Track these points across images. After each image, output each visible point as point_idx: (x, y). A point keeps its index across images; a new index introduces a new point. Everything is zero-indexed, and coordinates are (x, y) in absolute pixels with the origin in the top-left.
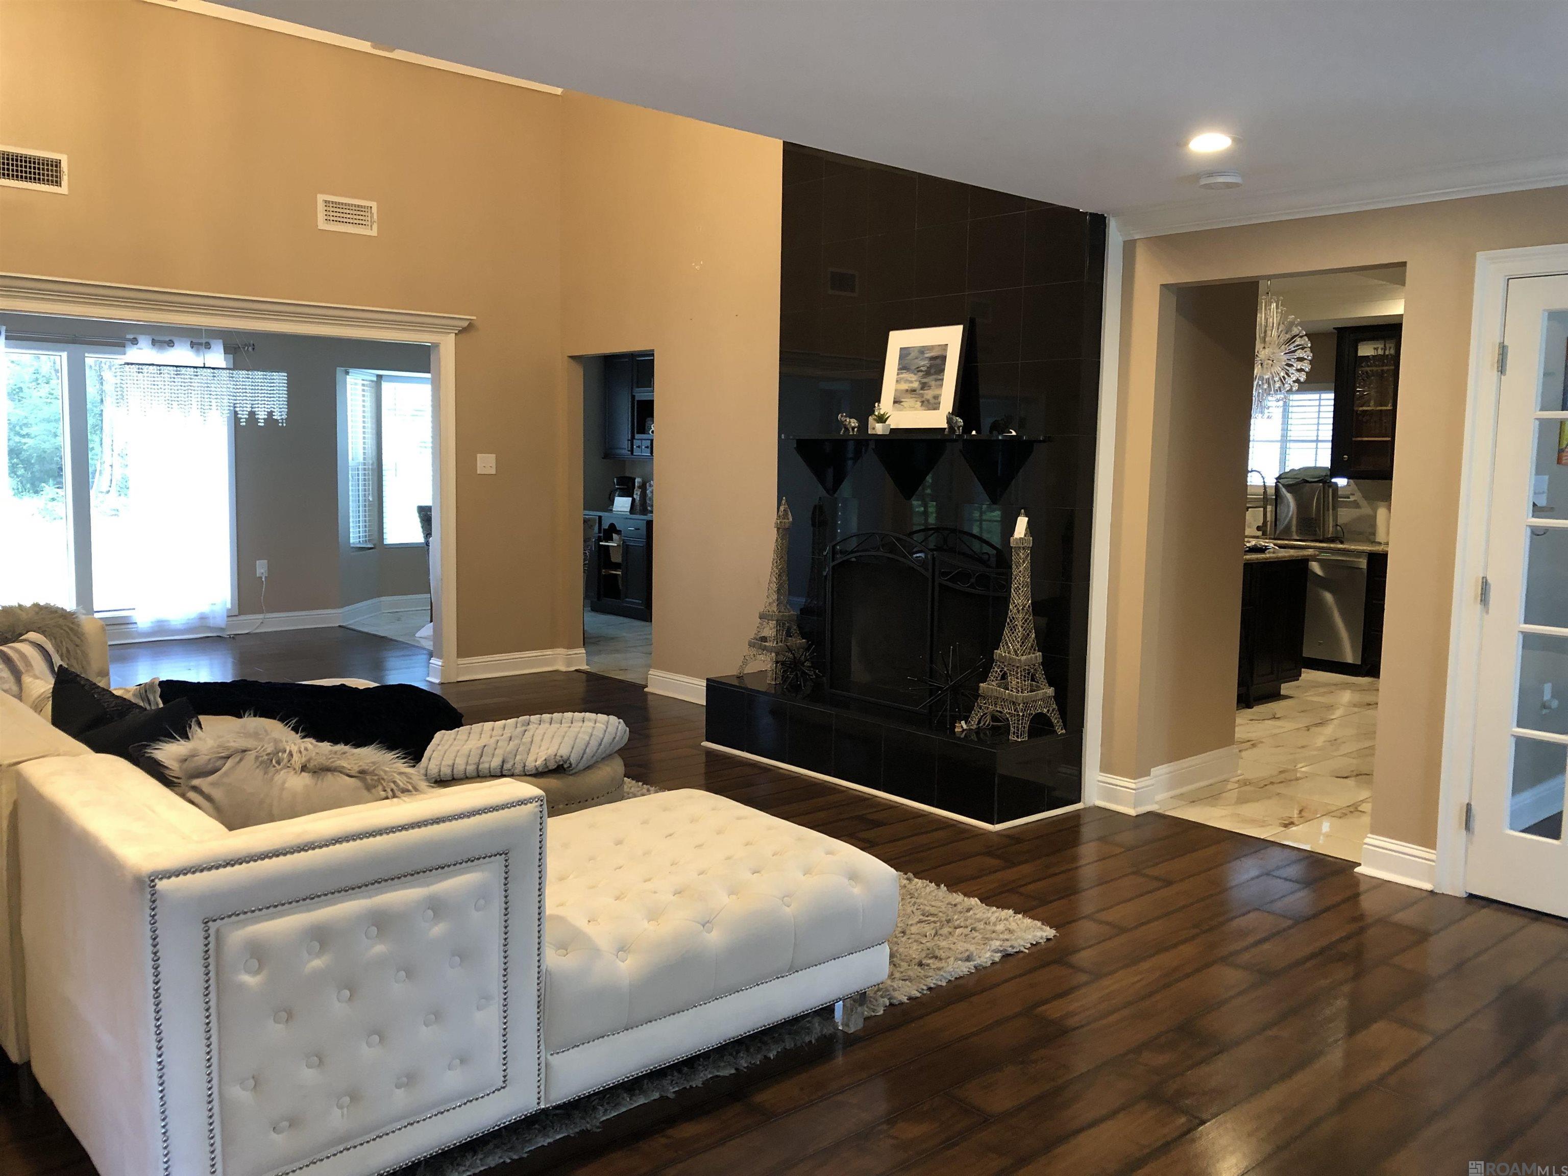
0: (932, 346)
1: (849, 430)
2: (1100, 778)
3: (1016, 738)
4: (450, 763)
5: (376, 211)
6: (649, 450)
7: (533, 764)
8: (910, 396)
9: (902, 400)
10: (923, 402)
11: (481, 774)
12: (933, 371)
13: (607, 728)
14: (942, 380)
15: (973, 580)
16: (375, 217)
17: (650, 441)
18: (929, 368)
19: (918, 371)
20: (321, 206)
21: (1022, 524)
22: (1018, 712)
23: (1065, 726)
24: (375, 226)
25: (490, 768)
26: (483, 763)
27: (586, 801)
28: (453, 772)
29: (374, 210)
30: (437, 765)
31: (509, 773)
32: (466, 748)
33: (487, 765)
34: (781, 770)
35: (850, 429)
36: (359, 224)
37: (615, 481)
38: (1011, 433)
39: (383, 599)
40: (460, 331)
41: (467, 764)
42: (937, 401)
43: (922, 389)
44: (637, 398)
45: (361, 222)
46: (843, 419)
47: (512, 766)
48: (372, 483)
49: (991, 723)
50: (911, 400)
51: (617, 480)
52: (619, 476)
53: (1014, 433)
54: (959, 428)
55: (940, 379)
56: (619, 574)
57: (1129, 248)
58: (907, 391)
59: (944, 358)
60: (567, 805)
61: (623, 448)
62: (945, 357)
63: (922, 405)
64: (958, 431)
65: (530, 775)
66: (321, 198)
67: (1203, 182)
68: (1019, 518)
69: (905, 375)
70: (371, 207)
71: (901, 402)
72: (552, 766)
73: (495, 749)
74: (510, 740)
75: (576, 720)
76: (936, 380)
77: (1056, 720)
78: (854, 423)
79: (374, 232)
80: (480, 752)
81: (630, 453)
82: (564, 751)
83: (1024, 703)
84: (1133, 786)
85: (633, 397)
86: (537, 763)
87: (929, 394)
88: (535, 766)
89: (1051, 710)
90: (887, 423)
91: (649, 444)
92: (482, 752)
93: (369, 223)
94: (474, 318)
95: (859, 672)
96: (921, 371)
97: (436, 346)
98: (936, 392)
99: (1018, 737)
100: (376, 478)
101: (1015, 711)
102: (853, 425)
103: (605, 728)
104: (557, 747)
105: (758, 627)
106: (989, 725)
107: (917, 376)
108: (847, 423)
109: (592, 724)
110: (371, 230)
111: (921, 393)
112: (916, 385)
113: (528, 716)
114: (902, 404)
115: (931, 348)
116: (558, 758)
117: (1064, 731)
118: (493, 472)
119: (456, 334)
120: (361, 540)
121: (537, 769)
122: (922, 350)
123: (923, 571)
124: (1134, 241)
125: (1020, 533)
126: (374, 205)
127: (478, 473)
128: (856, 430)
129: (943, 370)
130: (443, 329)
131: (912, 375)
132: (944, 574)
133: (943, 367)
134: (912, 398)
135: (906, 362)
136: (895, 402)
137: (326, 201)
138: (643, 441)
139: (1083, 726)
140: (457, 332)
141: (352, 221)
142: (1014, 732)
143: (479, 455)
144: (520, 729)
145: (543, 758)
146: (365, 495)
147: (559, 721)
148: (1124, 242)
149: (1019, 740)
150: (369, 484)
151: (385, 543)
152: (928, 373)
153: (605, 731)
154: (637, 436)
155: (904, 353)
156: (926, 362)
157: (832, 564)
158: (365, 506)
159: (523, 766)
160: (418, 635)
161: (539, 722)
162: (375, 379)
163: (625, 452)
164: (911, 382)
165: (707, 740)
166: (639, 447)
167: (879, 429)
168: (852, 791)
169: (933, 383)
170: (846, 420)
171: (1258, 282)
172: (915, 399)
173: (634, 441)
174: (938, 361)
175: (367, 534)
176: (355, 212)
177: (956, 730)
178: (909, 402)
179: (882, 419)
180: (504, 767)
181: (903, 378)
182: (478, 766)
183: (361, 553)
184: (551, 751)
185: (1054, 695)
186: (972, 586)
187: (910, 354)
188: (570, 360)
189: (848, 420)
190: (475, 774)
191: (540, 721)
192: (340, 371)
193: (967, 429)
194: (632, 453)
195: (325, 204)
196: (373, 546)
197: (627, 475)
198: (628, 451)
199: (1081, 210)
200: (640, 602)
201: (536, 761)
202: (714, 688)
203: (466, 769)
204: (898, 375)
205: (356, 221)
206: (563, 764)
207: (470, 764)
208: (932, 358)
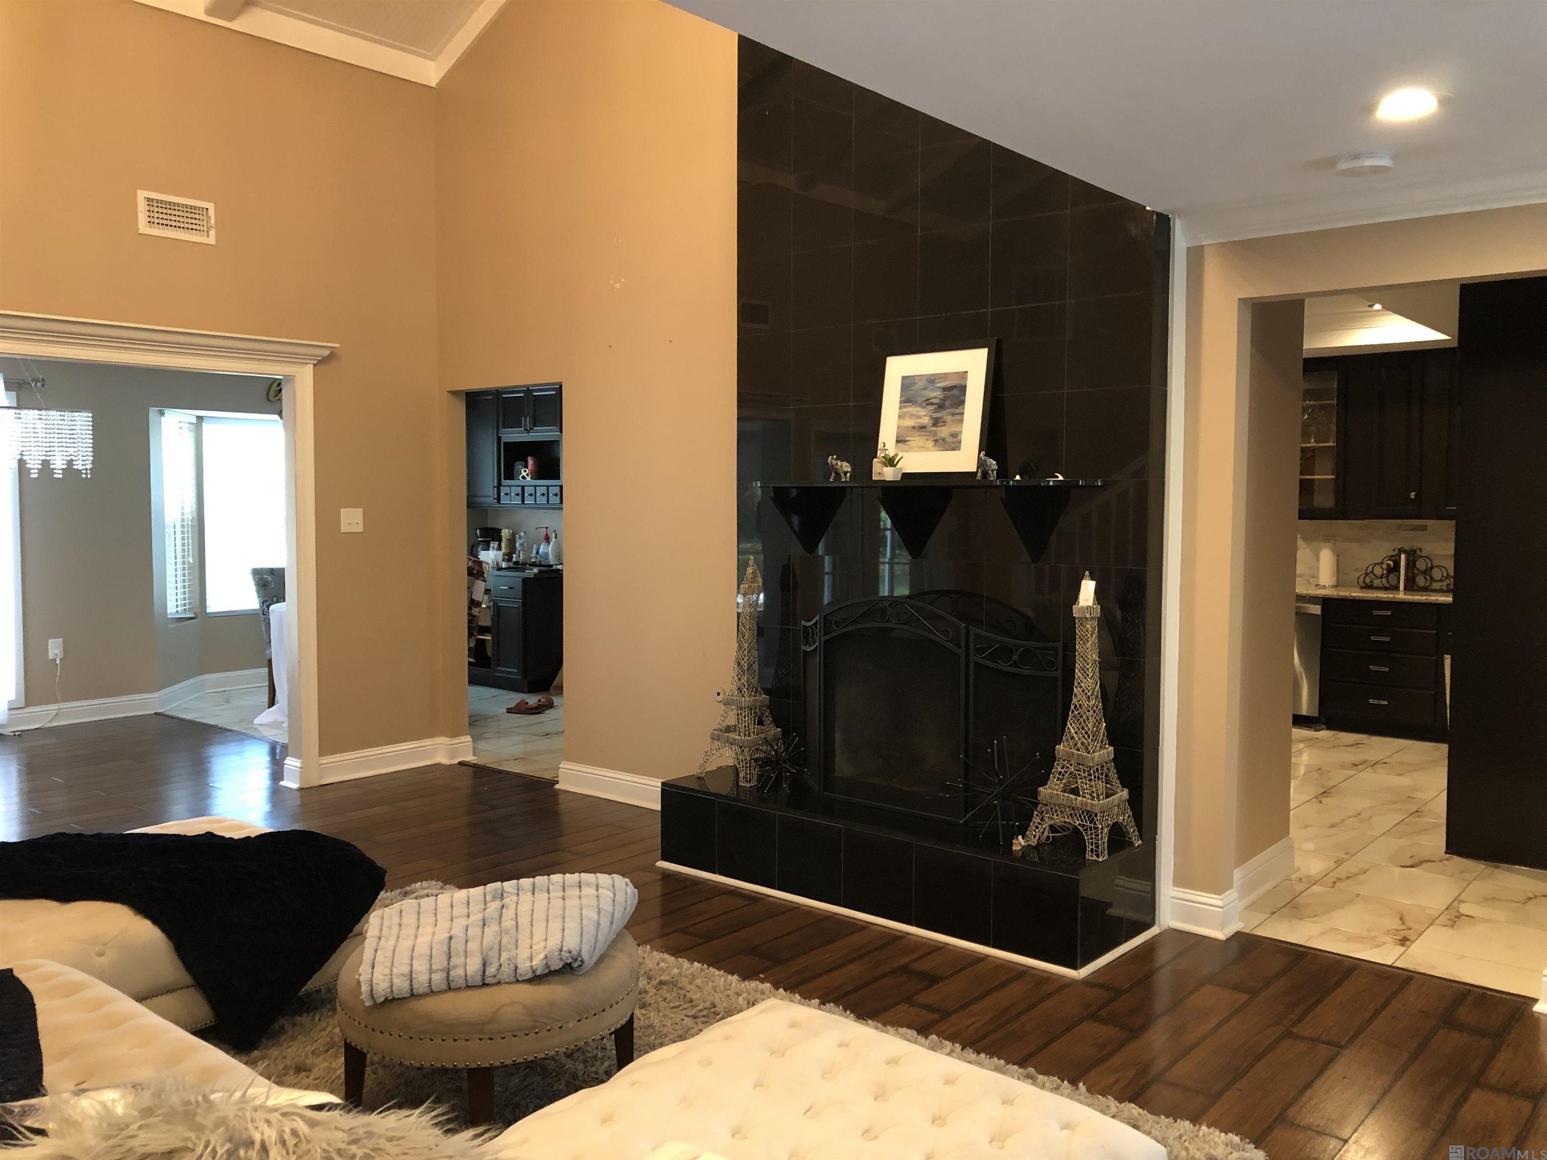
0: (945, 374)
1: (840, 475)
2: (1175, 894)
3: (1095, 858)
4: (406, 969)
5: (213, 213)
6: (520, 497)
7: (528, 964)
8: (917, 433)
9: (907, 439)
10: (936, 441)
11: (453, 985)
12: (947, 403)
13: (615, 895)
14: (963, 414)
15: (1015, 657)
16: (213, 221)
17: (558, 487)
18: (944, 399)
19: (928, 404)
20: (142, 206)
21: (1088, 589)
22: (1095, 824)
23: (1141, 837)
24: (213, 233)
25: (466, 976)
26: (454, 968)
27: (604, 1011)
28: (411, 986)
29: (212, 213)
30: (385, 975)
31: (494, 981)
32: (423, 941)
33: (460, 972)
34: (770, 899)
35: (842, 475)
36: (192, 229)
37: (478, 533)
38: (1058, 477)
39: (206, 676)
40: (319, 361)
41: (431, 971)
42: (955, 439)
43: (935, 425)
44: (504, 440)
45: (194, 227)
46: (834, 462)
47: (498, 970)
48: (192, 543)
49: (1051, 835)
50: (919, 438)
51: (480, 532)
52: (482, 527)
53: (1061, 478)
54: (993, 471)
55: (958, 414)
56: (489, 640)
57: (1196, 255)
58: (914, 427)
59: (963, 389)
60: (579, 1021)
61: (488, 496)
62: (965, 387)
63: (935, 445)
64: (992, 476)
65: (524, 981)
66: (142, 195)
67: (1344, 165)
68: (1084, 582)
69: (911, 409)
70: (207, 209)
71: (906, 441)
72: (556, 965)
73: (467, 941)
74: (484, 925)
75: (568, 886)
76: (953, 414)
77: (1132, 830)
78: (846, 467)
79: (212, 240)
80: (445, 948)
81: (496, 501)
82: (572, 943)
83: (1101, 813)
84: (1220, 903)
85: (499, 439)
86: (534, 963)
87: (944, 432)
88: (532, 967)
89: (1125, 818)
90: (898, 466)
91: (520, 492)
92: (449, 949)
93: (205, 229)
94: (338, 345)
95: (843, 767)
96: (932, 404)
97: (290, 378)
98: (955, 429)
99: (1098, 856)
100: (196, 536)
101: (1090, 823)
102: (846, 470)
103: (612, 895)
104: (559, 936)
105: (722, 715)
106: (1048, 837)
107: (927, 410)
108: (839, 467)
109: (592, 891)
110: (208, 237)
111: (934, 431)
112: (926, 421)
113: (499, 883)
114: (907, 443)
115: (945, 376)
116: (565, 955)
117: (1140, 841)
118: (360, 529)
119: (314, 364)
120: (179, 609)
121: (534, 971)
122: (932, 379)
123: (954, 648)
124: (1202, 247)
125: (1086, 600)
126: (211, 206)
127: (342, 531)
128: (848, 475)
129: (963, 402)
130: (299, 359)
131: (920, 409)
132: (980, 651)
133: (962, 398)
134: (920, 436)
135: (911, 392)
136: (898, 441)
137: (148, 199)
138: (512, 488)
139: (1156, 833)
140: (315, 362)
141: (182, 225)
142: (1092, 849)
143: (342, 510)
144: (494, 906)
145: (542, 956)
146: (184, 557)
147: (545, 889)
148: (1188, 248)
149: (1101, 860)
150: (188, 543)
151: (208, 611)
152: (941, 407)
153: (614, 901)
154: (504, 482)
155: (907, 383)
156: (938, 394)
157: (824, 638)
158: (184, 569)
159: (513, 969)
160: (256, 721)
161: (516, 891)
162: (194, 420)
163: (491, 500)
164: (919, 417)
165: (665, 858)
166: (507, 494)
167: (889, 474)
168: (874, 927)
169: (949, 418)
170: (837, 464)
171: (1303, 300)
172: (925, 438)
173: (501, 488)
174: (956, 392)
175: (187, 602)
176: (186, 215)
177: (1014, 848)
178: (917, 440)
179: (890, 462)
180: (487, 973)
181: (908, 412)
182: (448, 974)
183: (179, 625)
184: (554, 942)
185: (1128, 798)
186: (1015, 665)
187: (915, 384)
188: (449, 395)
189: (839, 464)
190: (444, 986)
191: (518, 890)
192: (153, 412)
193: (1002, 473)
194: (499, 502)
195: (147, 203)
196: (193, 616)
197: (490, 525)
198: (495, 499)
199: (1148, 208)
200: (516, 671)
201: (531, 959)
202: (669, 792)
203: (430, 979)
204: (900, 408)
205: (186, 226)
206: (571, 963)
207: (436, 971)
208: (945, 389)
